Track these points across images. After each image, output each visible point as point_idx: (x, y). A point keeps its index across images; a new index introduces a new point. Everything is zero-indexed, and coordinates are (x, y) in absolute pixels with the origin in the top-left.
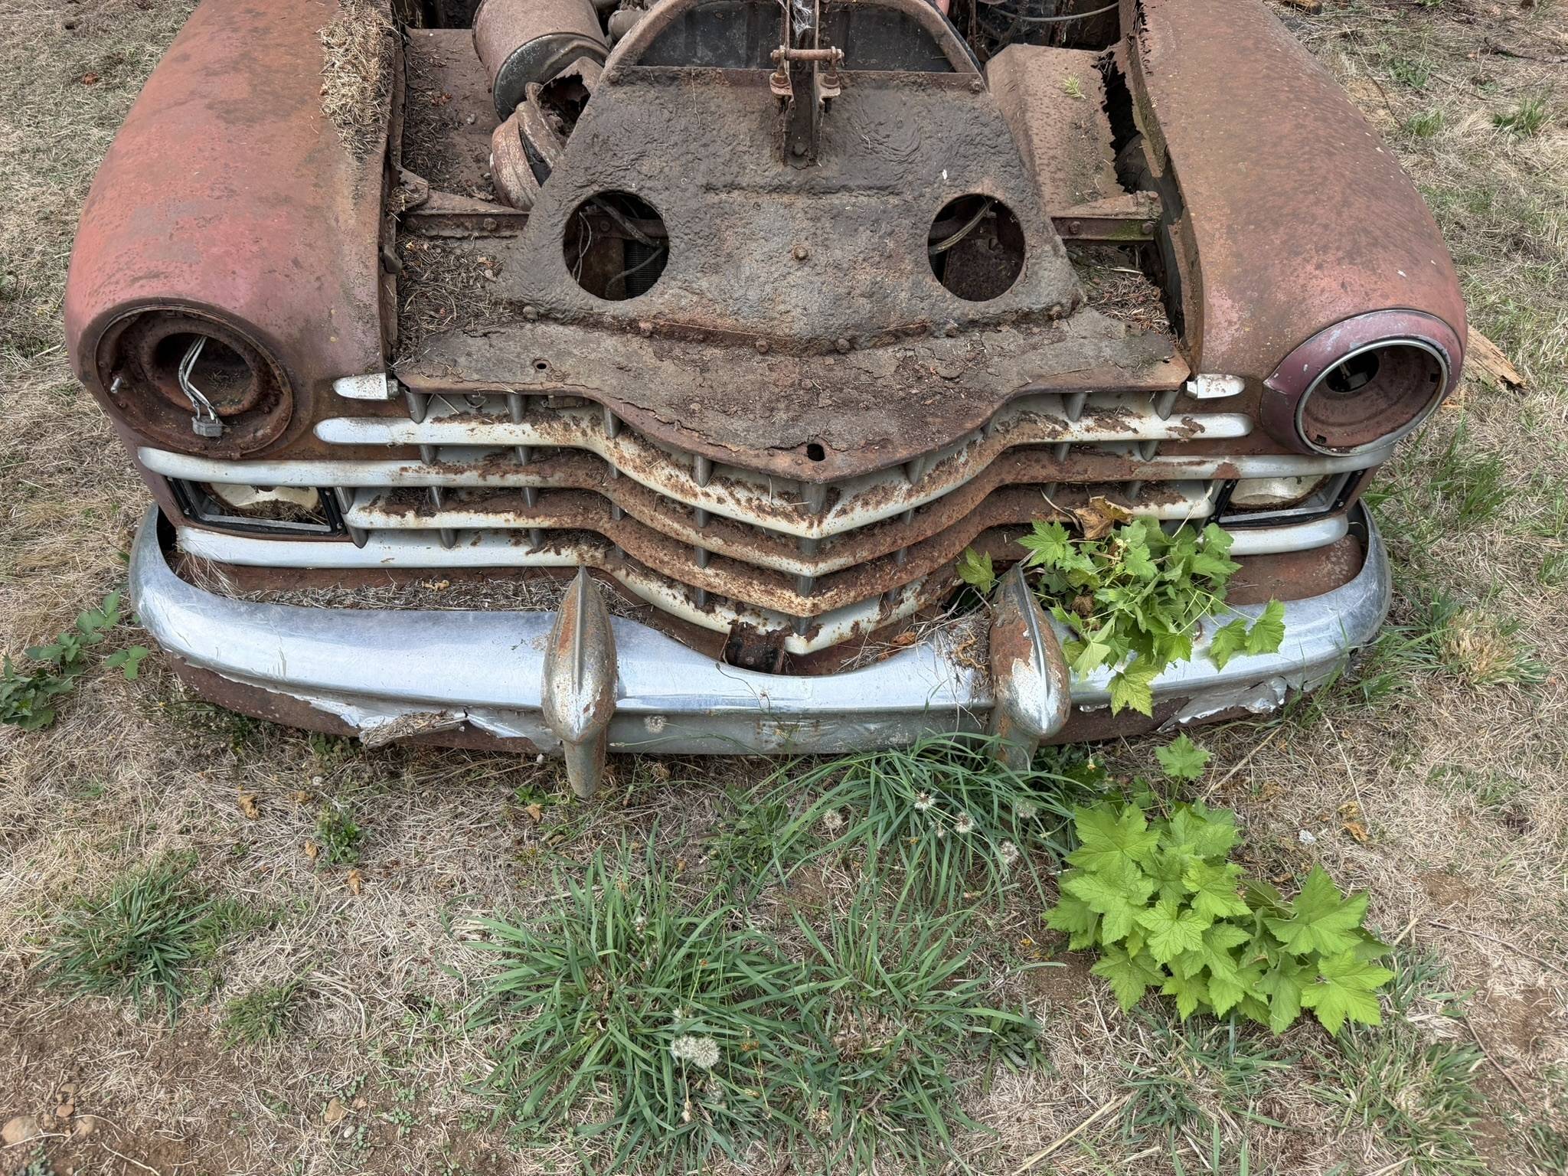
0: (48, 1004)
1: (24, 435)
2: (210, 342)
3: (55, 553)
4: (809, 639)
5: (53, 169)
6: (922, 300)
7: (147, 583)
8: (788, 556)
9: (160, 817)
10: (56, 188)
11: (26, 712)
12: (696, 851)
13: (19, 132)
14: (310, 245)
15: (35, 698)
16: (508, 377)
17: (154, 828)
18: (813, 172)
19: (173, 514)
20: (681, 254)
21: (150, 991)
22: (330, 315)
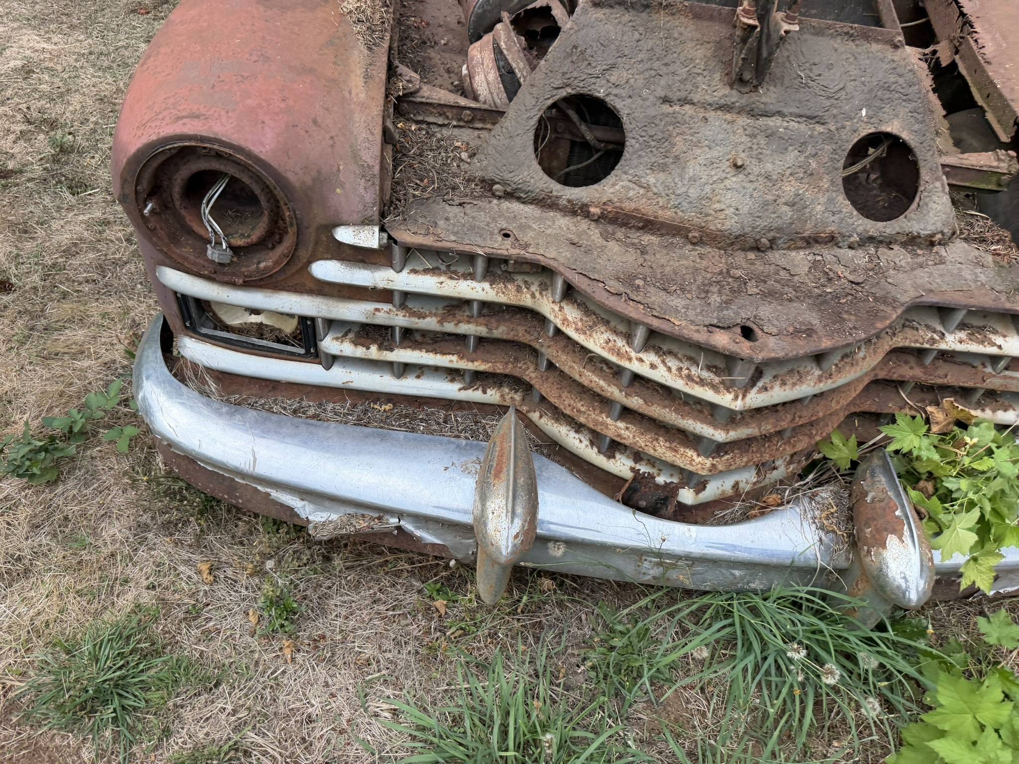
0: (19, 734)
1: (64, 251)
2: (233, 180)
3: (76, 344)
4: (697, 492)
5: (110, 68)
6: (834, 214)
7: (147, 378)
8: (703, 421)
9: (132, 572)
10: (110, 80)
11: (35, 470)
12: (573, 660)
13: (90, 41)
14: (327, 109)
15: (45, 459)
16: (479, 241)
17: (126, 581)
18: (754, 97)
19: (175, 323)
20: (635, 152)
21: (108, 733)
22: (339, 170)
